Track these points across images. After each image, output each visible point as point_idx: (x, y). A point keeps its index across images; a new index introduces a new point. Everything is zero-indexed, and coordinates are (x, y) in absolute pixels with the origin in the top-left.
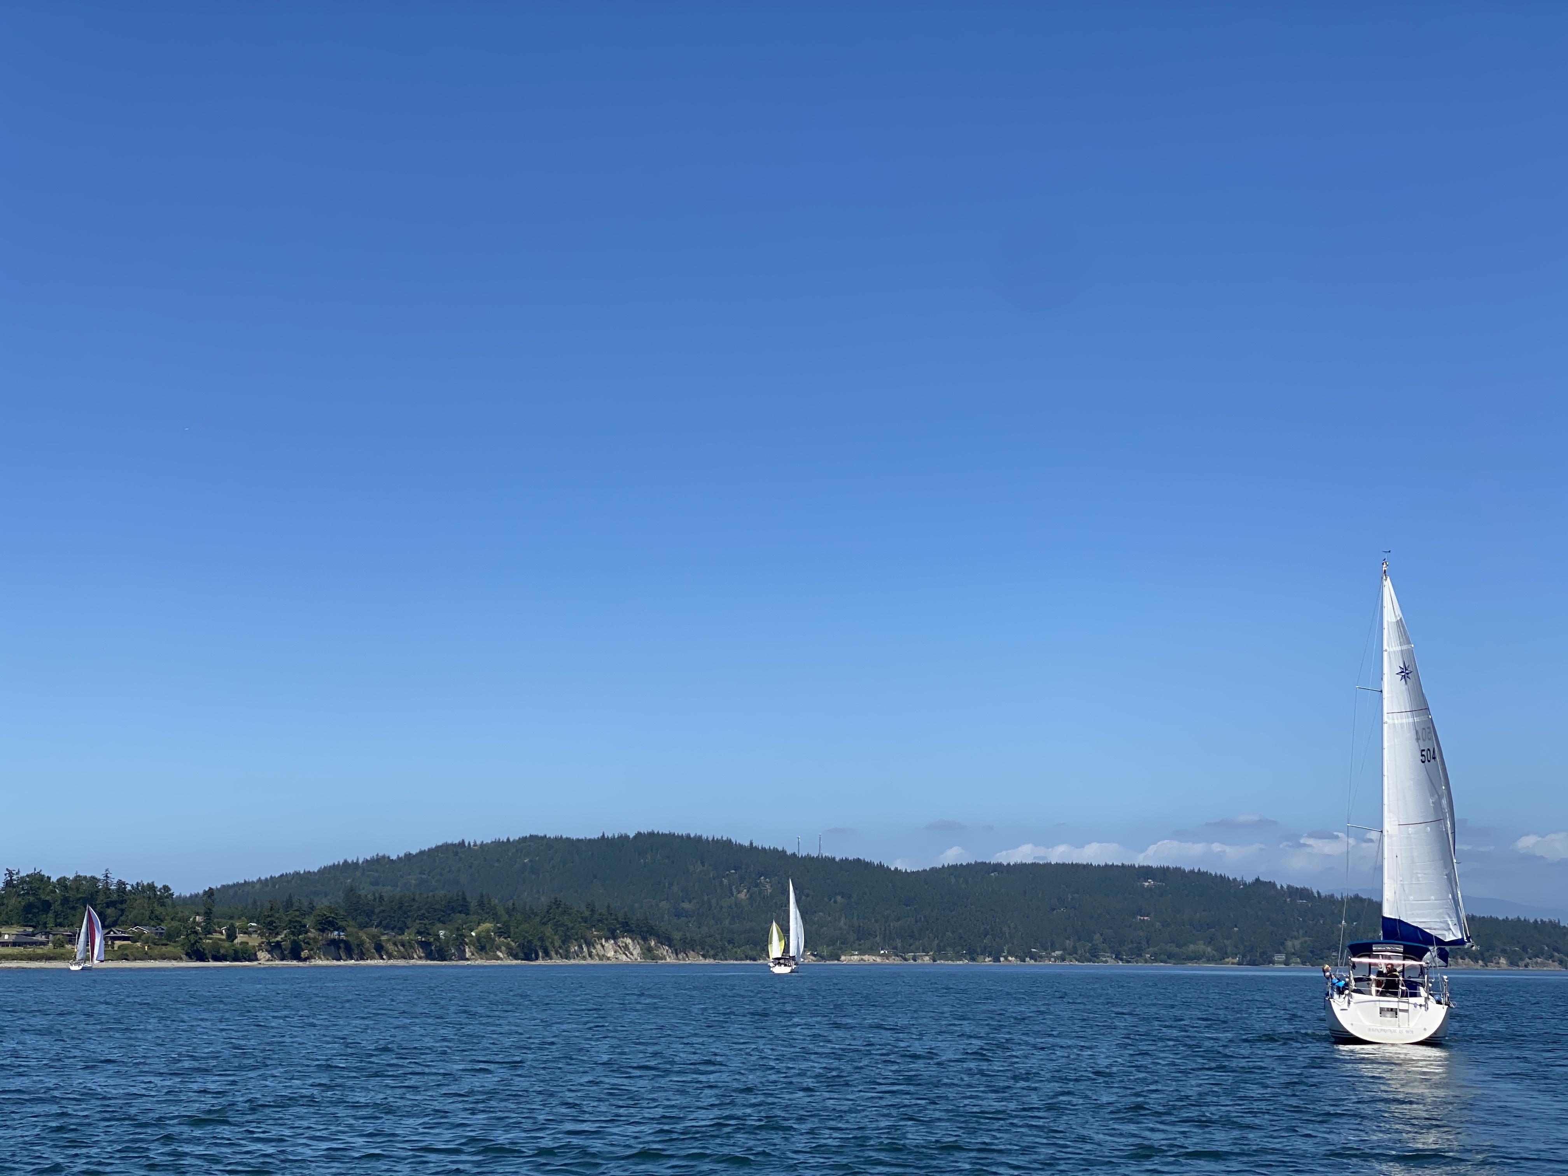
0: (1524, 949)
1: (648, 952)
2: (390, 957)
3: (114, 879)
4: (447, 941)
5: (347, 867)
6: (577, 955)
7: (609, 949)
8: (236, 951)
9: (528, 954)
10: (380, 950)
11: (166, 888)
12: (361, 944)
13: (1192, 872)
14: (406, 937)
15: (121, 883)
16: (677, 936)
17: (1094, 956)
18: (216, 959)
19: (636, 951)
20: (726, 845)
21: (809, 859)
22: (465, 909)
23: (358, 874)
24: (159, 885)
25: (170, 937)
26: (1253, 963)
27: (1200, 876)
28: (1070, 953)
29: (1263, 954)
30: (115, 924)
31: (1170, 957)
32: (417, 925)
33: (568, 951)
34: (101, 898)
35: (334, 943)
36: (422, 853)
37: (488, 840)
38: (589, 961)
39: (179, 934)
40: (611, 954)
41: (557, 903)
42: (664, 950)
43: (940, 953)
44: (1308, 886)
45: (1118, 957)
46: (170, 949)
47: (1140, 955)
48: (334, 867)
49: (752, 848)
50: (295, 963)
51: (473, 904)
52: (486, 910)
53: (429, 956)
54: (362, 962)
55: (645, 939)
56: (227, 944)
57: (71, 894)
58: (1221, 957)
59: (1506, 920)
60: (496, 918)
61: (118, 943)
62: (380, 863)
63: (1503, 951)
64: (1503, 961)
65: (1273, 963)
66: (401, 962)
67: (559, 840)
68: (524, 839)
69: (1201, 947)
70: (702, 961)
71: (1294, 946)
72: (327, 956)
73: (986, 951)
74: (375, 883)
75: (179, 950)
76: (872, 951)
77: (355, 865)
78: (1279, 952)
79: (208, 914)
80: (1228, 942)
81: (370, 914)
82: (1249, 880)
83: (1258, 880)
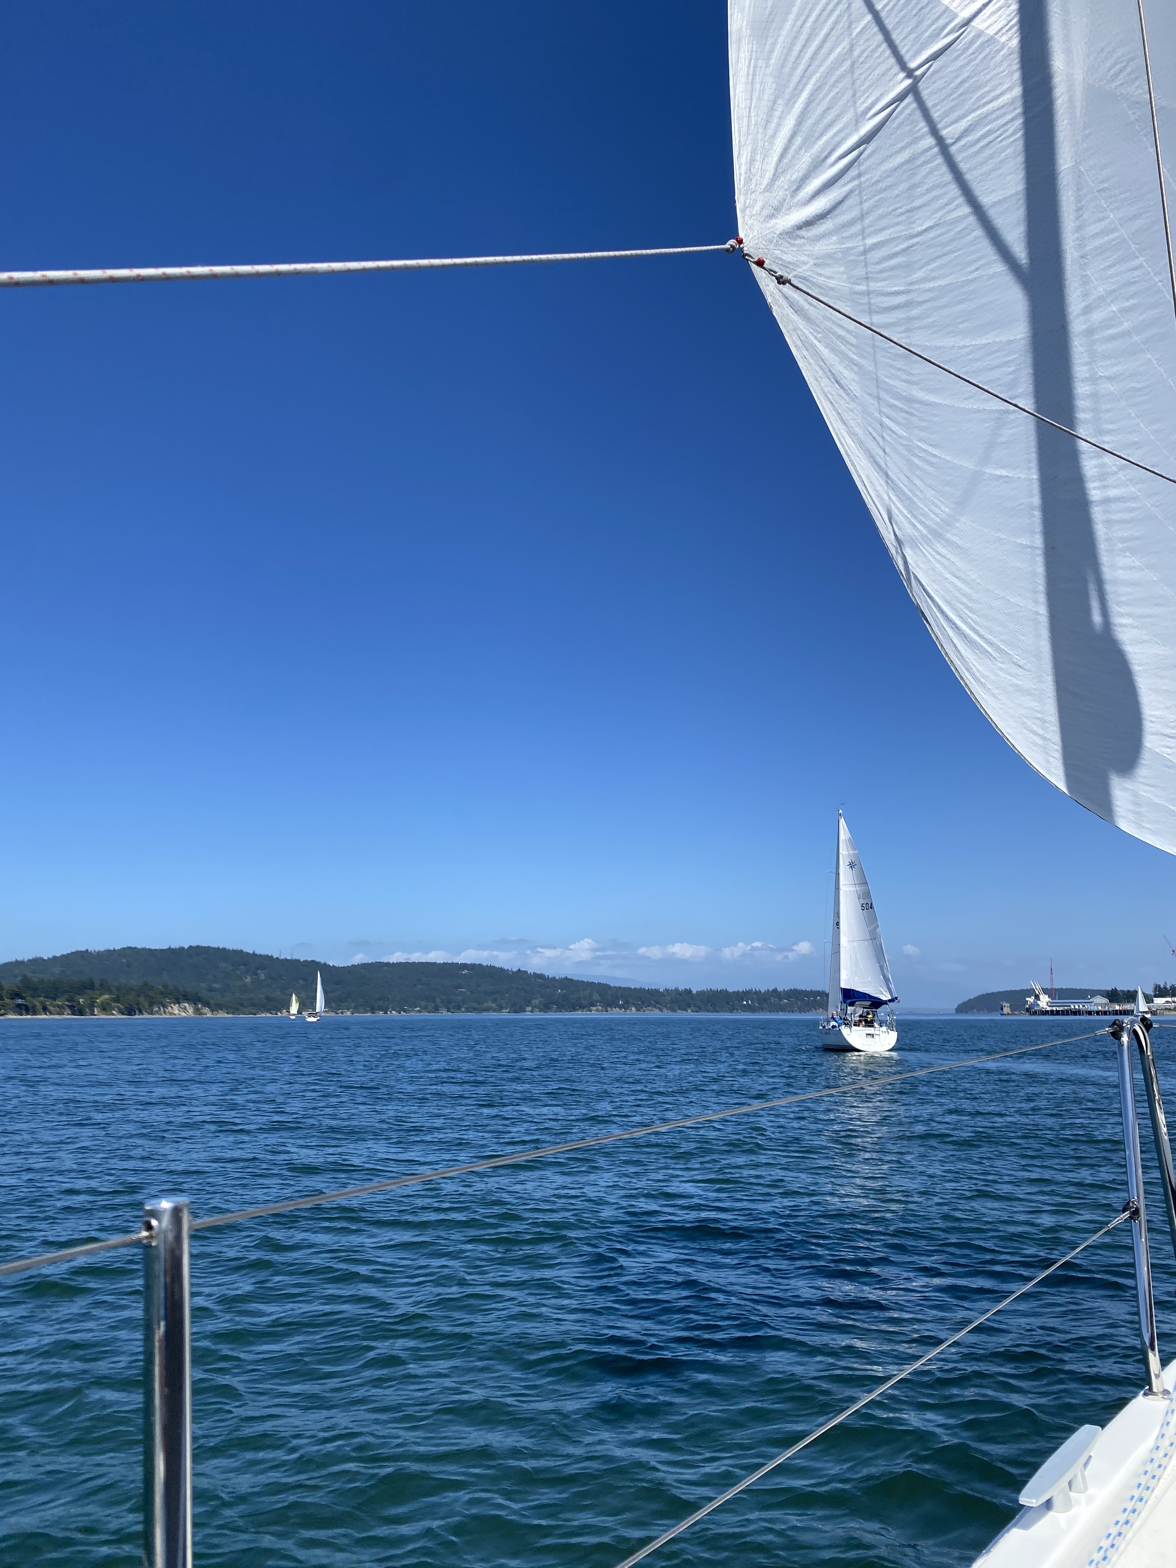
0: (643, 1003)
1: (197, 1011)
2: (51, 1014)
4: (84, 1005)
5: (18, 964)
6: (157, 1012)
7: (175, 1009)
9: (130, 1012)
10: (45, 1010)
12: (34, 1006)
13: (487, 966)
14: (59, 1003)
16: (212, 1002)
17: (436, 1009)
19: (191, 1010)
20: (240, 953)
21: (286, 960)
22: (92, 986)
23: (26, 967)
26: (515, 1012)
27: (492, 968)
28: (424, 1008)
32: (66, 996)
33: (152, 1011)
35: (19, 1006)
36: (63, 956)
37: (102, 949)
38: (164, 1016)
40: (176, 1012)
41: (146, 984)
42: (206, 1010)
44: (543, 972)
45: (448, 1011)
47: (459, 1009)
49: (254, 955)
51: (97, 983)
52: (105, 988)
53: (74, 1013)
54: (35, 1017)
55: (195, 1004)
58: (500, 1009)
59: (635, 989)
60: (111, 992)
62: (37, 961)
63: (634, 1004)
64: (633, 1009)
66: (57, 1017)
67: (144, 949)
68: (124, 949)
69: (490, 1004)
70: (226, 1015)
71: (535, 1003)
72: (15, 1013)
73: (381, 1009)
74: (37, 972)
77: (23, 962)
78: (529, 1006)
81: (36, 990)
82: (515, 970)
83: (519, 970)
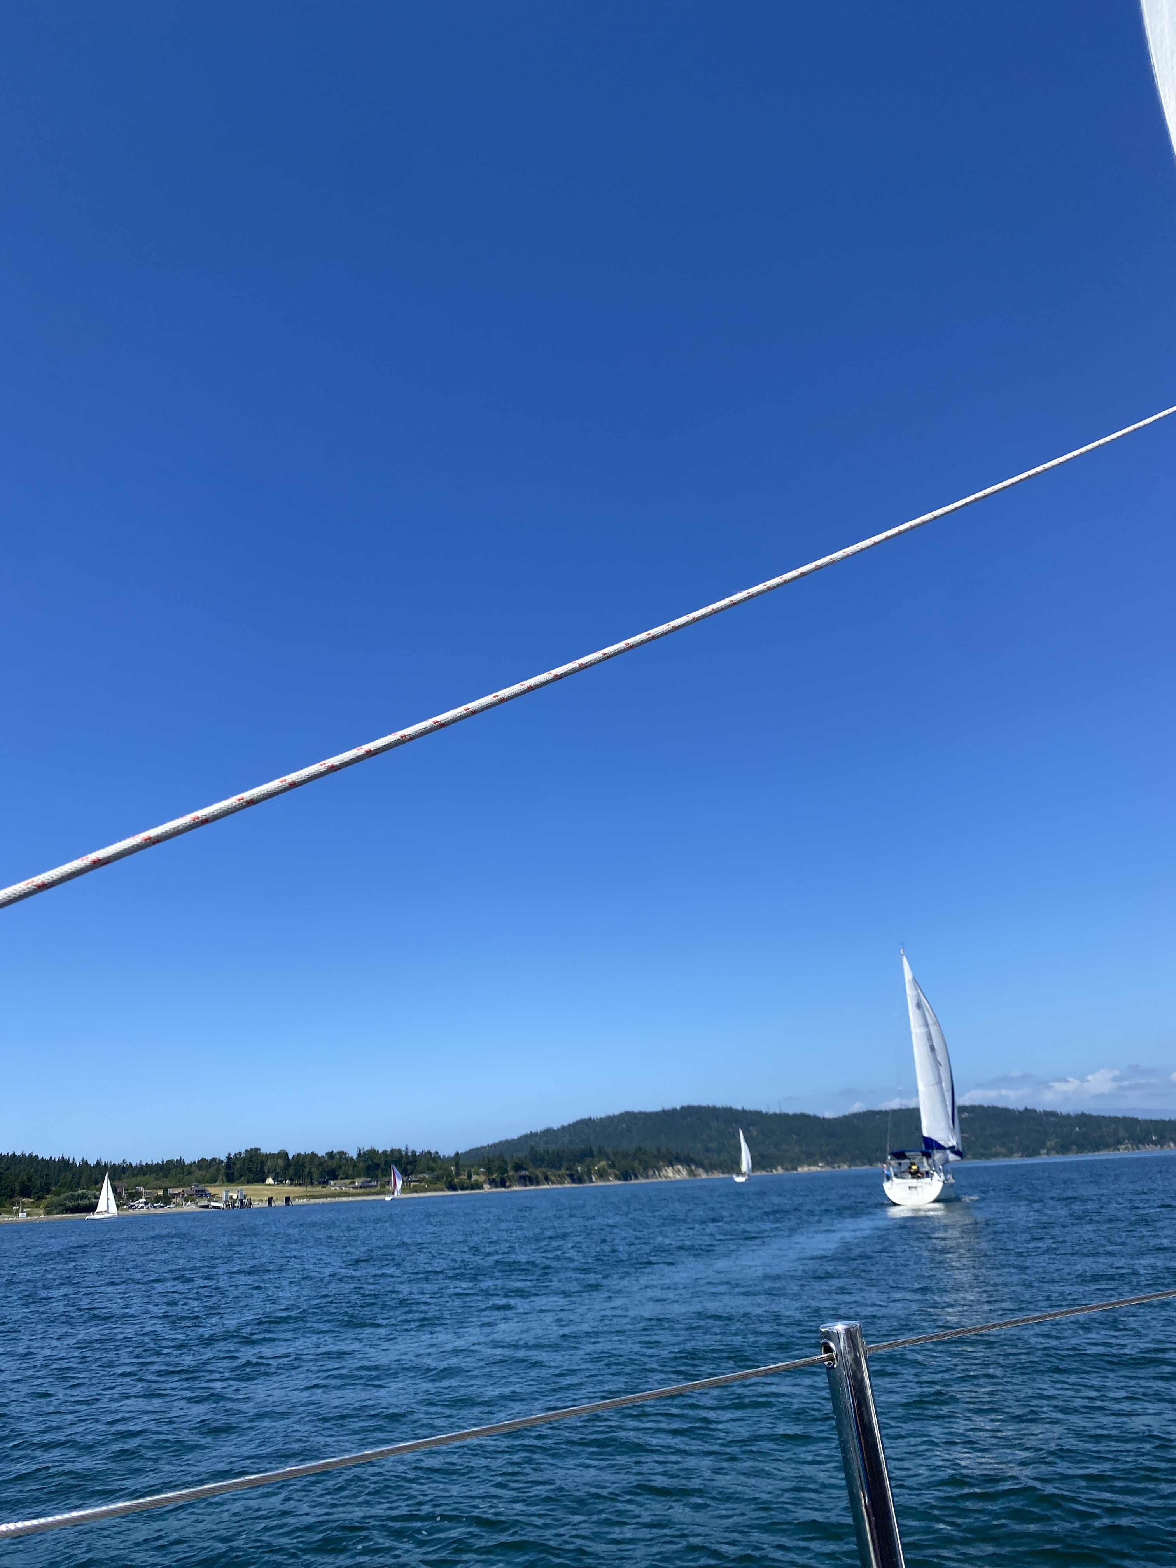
1: (691, 1173)
2: (553, 1183)
3: (410, 1149)
4: (582, 1174)
5: (532, 1135)
6: (652, 1176)
7: (669, 1172)
8: (472, 1185)
9: (625, 1176)
10: (547, 1180)
11: (437, 1153)
12: (537, 1177)
14: (560, 1172)
15: (413, 1152)
16: (706, 1162)
18: (463, 1189)
19: (684, 1172)
20: (730, 1110)
21: (775, 1115)
22: (591, 1154)
23: (538, 1139)
24: (433, 1151)
25: (438, 1179)
26: (1029, 1156)
27: (994, 1109)
29: (1034, 1150)
30: (411, 1173)
31: (982, 1156)
32: (566, 1165)
33: (647, 1175)
34: (404, 1160)
35: (523, 1177)
36: (570, 1125)
37: (603, 1116)
38: (660, 1180)
39: (443, 1178)
40: (671, 1175)
41: (640, 1149)
42: (700, 1171)
43: (852, 1162)
44: (1055, 1110)
46: (439, 1185)
48: (526, 1136)
49: (744, 1111)
50: (503, 1189)
51: (596, 1152)
52: (602, 1154)
53: (573, 1181)
54: (538, 1187)
55: (689, 1166)
56: (468, 1181)
57: (389, 1159)
58: (1010, 1153)
60: (608, 1159)
61: (412, 1184)
62: (548, 1132)
63: (1171, 1139)
64: (1172, 1144)
65: (1039, 1154)
66: (559, 1186)
67: (641, 1113)
68: (622, 1115)
69: (999, 1149)
70: (721, 1176)
71: (1051, 1144)
72: (520, 1184)
74: (547, 1143)
75: (443, 1186)
76: (815, 1164)
77: (536, 1134)
78: (1043, 1148)
79: (457, 1166)
80: (1013, 1145)
81: (543, 1160)
82: (1021, 1108)
83: (1027, 1108)
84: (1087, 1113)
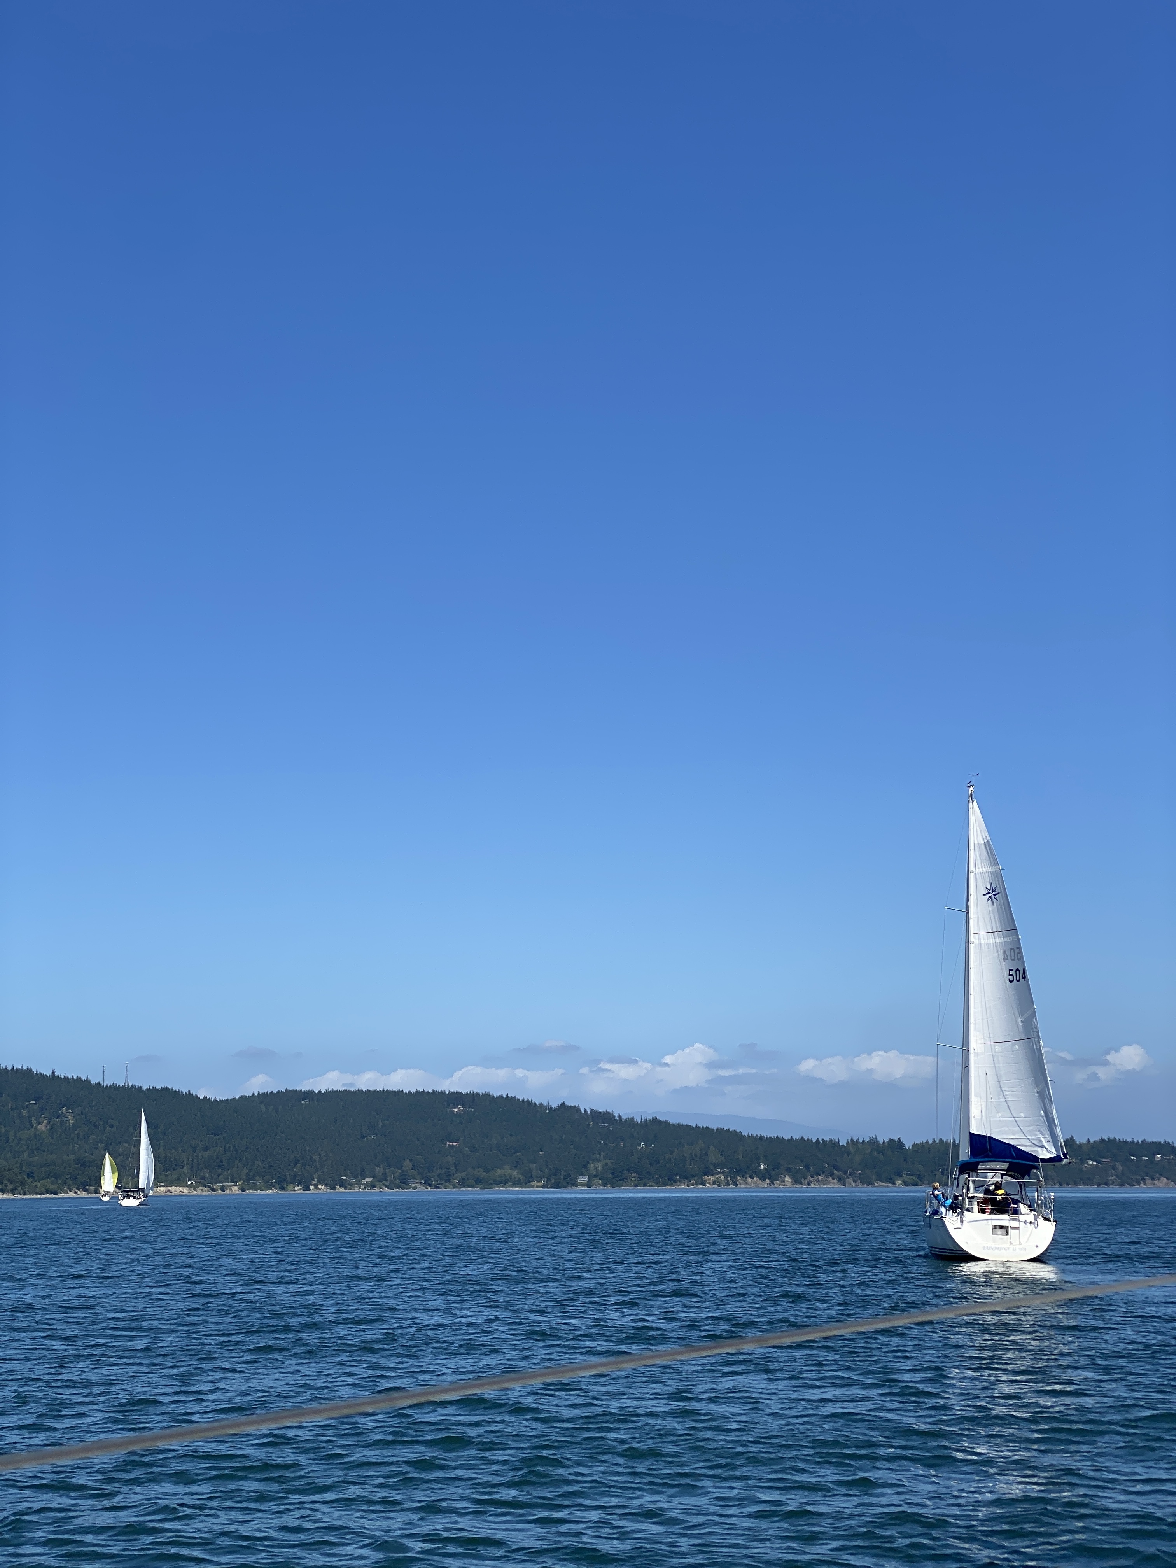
0: (807, 1167)
13: (501, 1097)
17: (404, 1182)
20: (28, 1075)
21: (114, 1088)
27: (508, 1102)
28: (380, 1180)
29: (566, 1176)
31: (478, 1182)
43: (249, 1182)
44: (610, 1110)
45: (428, 1183)
47: (448, 1181)
49: (54, 1078)
58: (526, 1181)
64: (788, 1179)
69: (507, 1171)
71: (595, 1168)
73: (296, 1180)
76: (180, 1182)
78: (582, 1174)
80: (533, 1166)
82: (555, 1104)
83: (563, 1104)
84: (662, 1118)
